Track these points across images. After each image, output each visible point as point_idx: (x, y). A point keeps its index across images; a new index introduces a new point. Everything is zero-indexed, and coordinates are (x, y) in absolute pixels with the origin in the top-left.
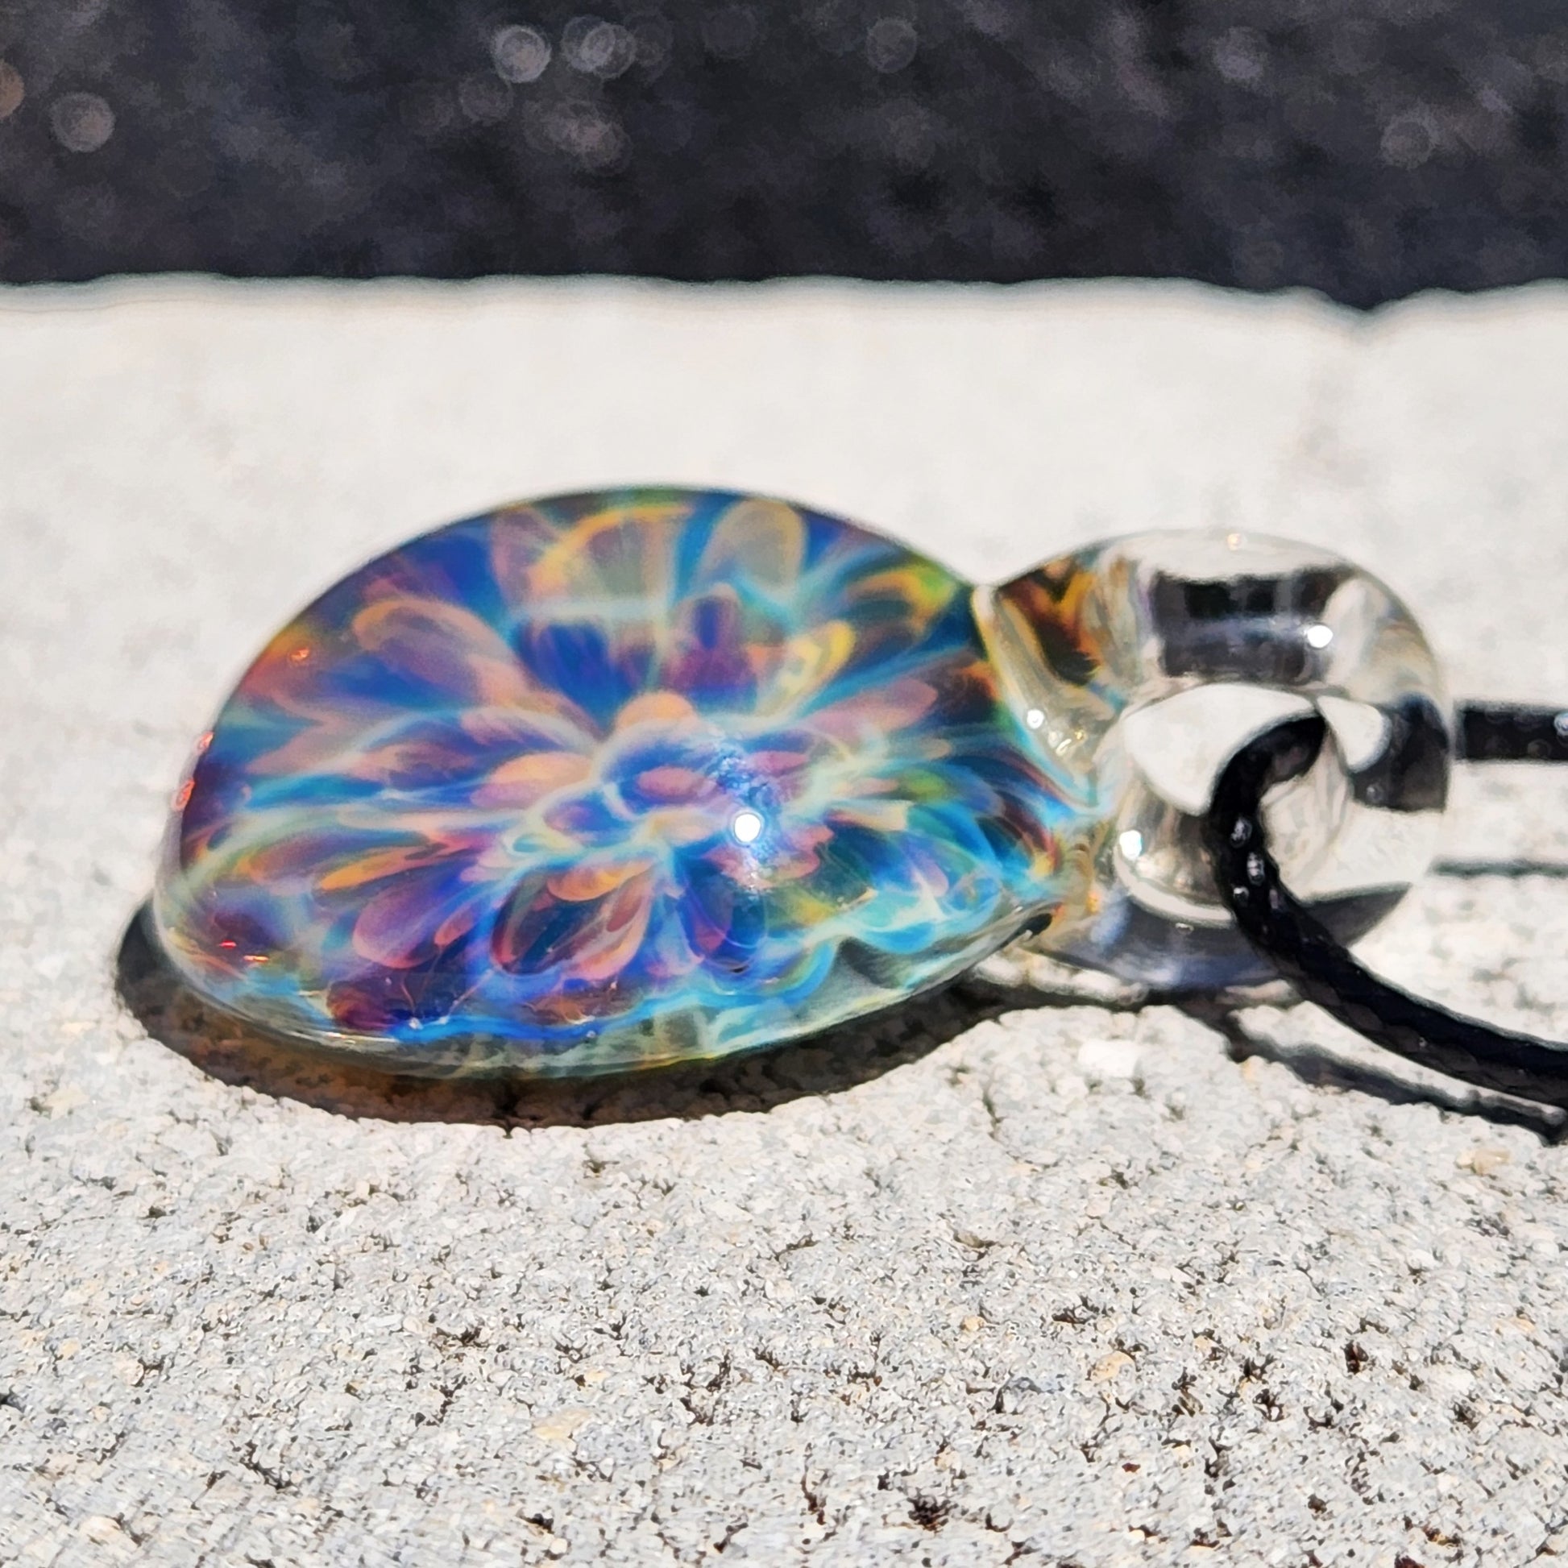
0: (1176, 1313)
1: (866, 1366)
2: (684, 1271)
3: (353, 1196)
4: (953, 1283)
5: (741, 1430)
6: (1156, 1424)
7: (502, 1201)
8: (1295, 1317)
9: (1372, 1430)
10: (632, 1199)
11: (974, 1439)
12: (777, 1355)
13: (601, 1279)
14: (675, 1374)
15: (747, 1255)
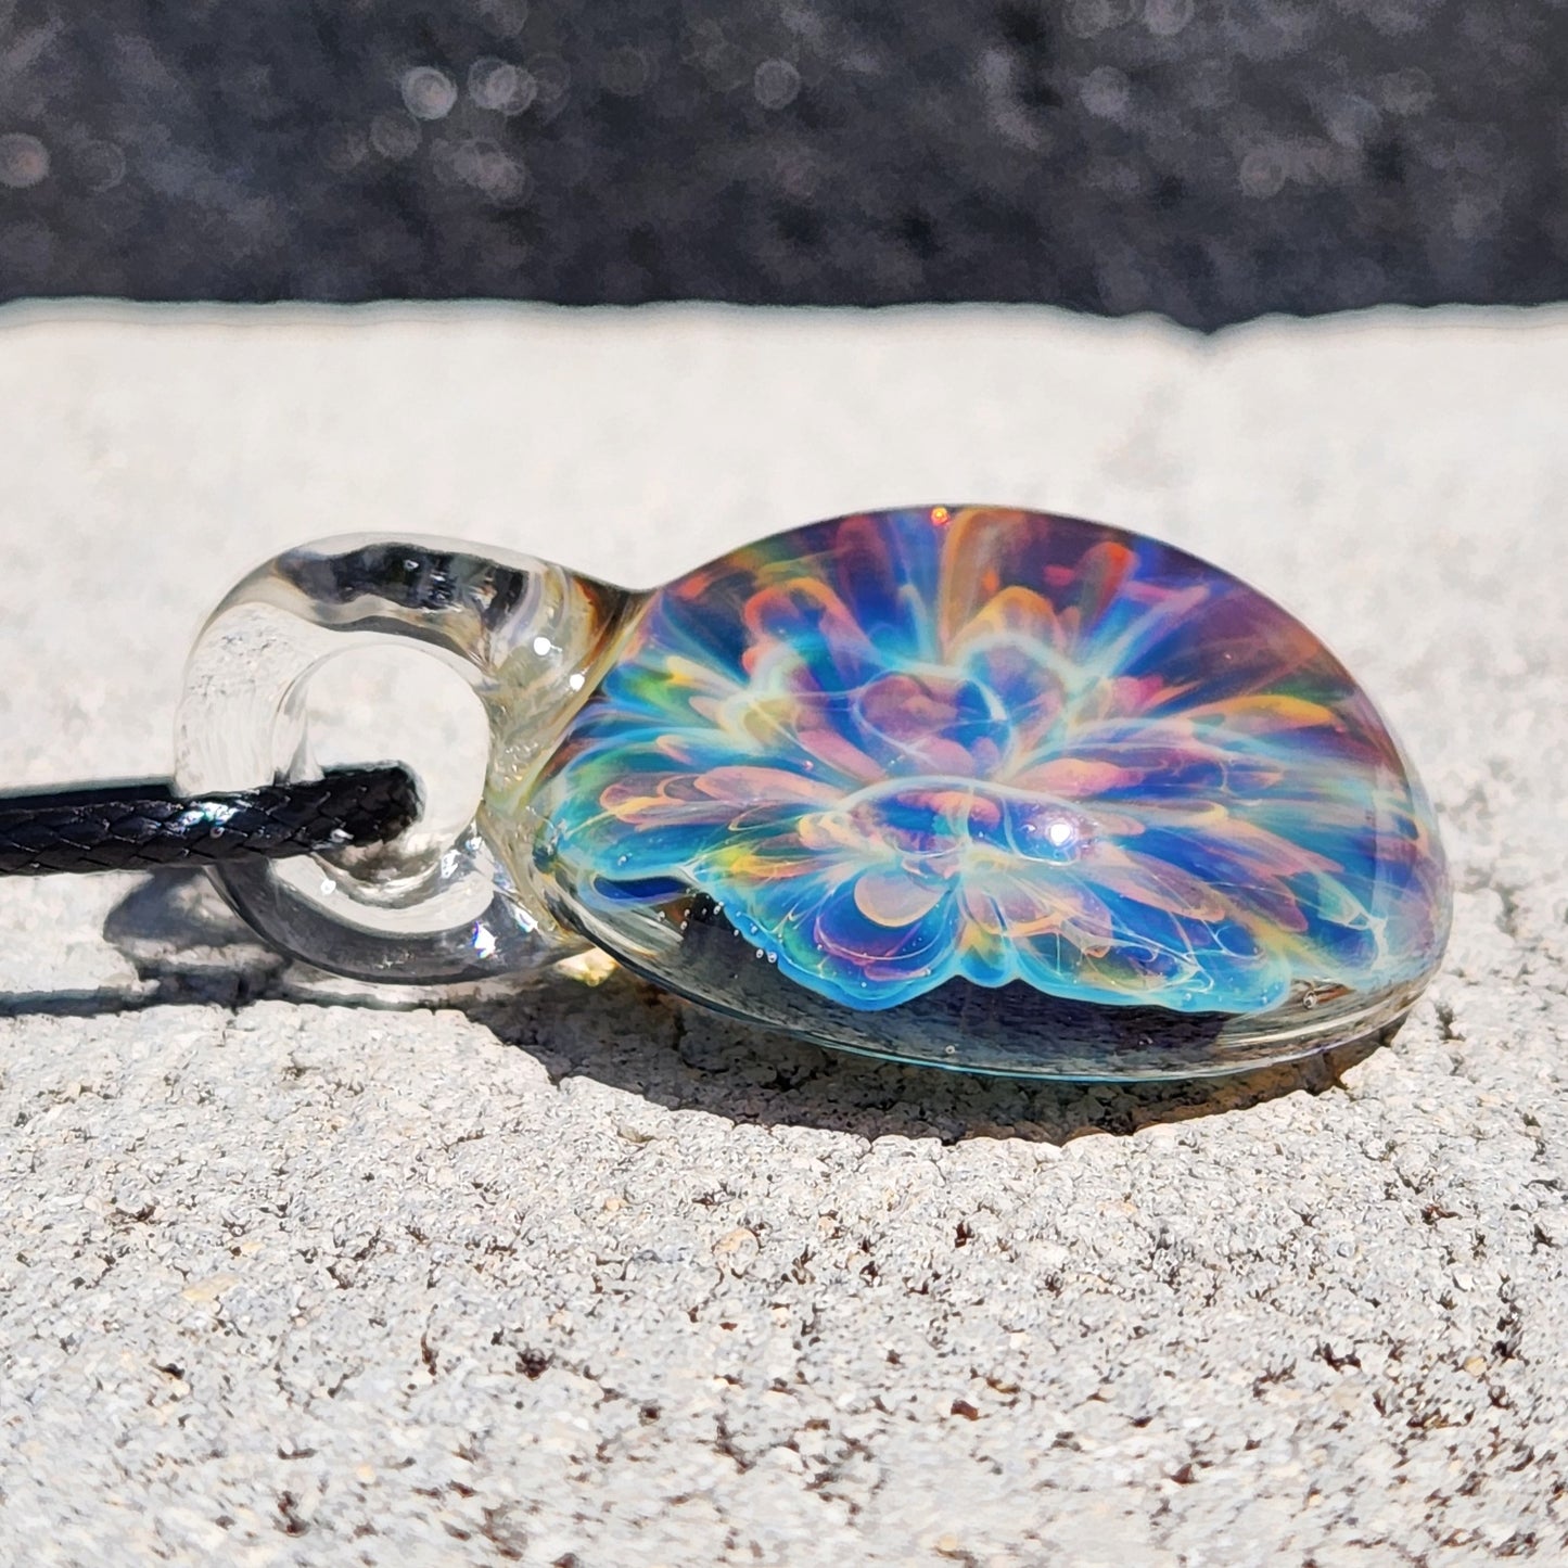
0: (806, 1196)
1: (503, 1241)
2: (356, 1160)
3: (64, 1096)
4: (602, 1172)
5: (374, 1294)
6: (763, 1290)
7: (202, 1100)
8: (915, 1200)
9: (960, 1295)
10: (324, 1098)
11: (589, 1303)
12: (425, 1230)
13: (278, 1167)
14: (327, 1244)
15: (418, 1145)
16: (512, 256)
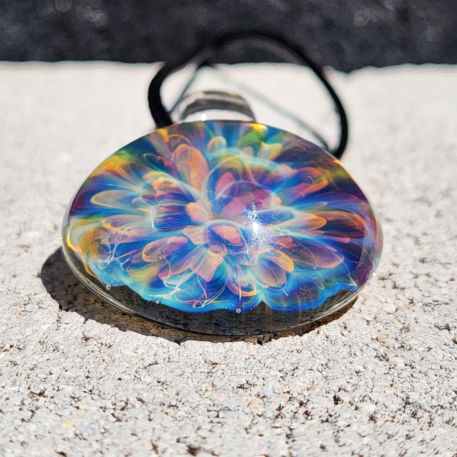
0: (278, 385)
1: (173, 403)
2: (114, 373)
3: (4, 349)
4: (203, 376)
5: (131, 423)
6: (270, 421)
7: (54, 350)
8: (317, 387)
9: (341, 423)
10: (98, 349)
11: (209, 426)
12: (144, 399)
13: (86, 375)
14: (110, 405)
15: (135, 367)
16: (103, 45)
